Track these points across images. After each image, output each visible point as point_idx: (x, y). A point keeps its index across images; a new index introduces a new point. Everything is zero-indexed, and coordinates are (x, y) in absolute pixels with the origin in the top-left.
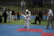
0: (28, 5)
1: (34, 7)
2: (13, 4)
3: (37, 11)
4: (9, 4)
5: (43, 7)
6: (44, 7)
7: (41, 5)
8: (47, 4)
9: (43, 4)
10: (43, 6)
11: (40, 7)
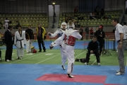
0: (66, 13)
1: (83, 19)
2: (27, 12)
3: (90, 29)
4: (19, 12)
5: (104, 18)
6: (108, 18)
7: (100, 14)
8: (115, 9)
9: (106, 10)
10: (106, 14)
11: (98, 18)
